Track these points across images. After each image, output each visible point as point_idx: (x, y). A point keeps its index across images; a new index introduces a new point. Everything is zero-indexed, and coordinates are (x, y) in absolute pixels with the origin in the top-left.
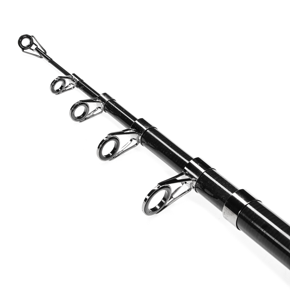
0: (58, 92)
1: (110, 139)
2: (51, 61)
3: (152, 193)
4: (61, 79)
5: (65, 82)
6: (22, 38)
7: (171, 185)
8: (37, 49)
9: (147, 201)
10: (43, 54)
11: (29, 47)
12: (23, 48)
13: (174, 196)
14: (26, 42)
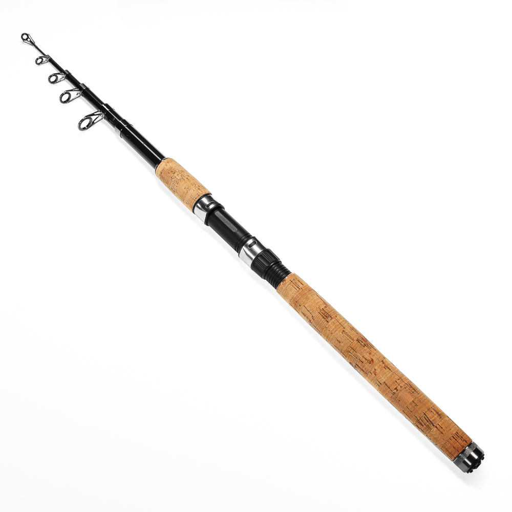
0: (39, 64)
1: (66, 93)
2: (37, 48)
3: (82, 121)
4: (41, 58)
5: (42, 59)
6: (23, 35)
7: (92, 117)
8: (31, 41)
9: (80, 124)
10: (33, 44)
11: (27, 39)
12: (24, 40)
13: (95, 122)
14: (25, 37)
